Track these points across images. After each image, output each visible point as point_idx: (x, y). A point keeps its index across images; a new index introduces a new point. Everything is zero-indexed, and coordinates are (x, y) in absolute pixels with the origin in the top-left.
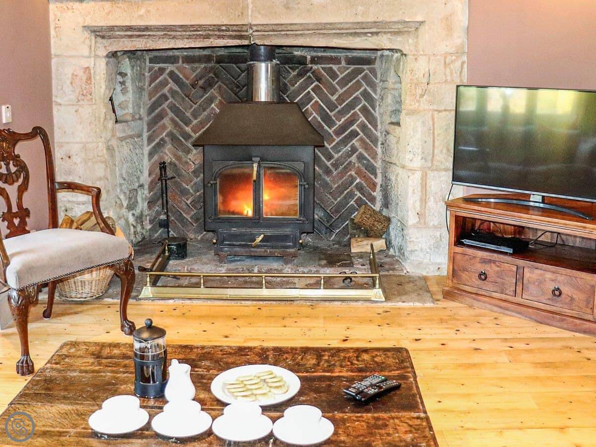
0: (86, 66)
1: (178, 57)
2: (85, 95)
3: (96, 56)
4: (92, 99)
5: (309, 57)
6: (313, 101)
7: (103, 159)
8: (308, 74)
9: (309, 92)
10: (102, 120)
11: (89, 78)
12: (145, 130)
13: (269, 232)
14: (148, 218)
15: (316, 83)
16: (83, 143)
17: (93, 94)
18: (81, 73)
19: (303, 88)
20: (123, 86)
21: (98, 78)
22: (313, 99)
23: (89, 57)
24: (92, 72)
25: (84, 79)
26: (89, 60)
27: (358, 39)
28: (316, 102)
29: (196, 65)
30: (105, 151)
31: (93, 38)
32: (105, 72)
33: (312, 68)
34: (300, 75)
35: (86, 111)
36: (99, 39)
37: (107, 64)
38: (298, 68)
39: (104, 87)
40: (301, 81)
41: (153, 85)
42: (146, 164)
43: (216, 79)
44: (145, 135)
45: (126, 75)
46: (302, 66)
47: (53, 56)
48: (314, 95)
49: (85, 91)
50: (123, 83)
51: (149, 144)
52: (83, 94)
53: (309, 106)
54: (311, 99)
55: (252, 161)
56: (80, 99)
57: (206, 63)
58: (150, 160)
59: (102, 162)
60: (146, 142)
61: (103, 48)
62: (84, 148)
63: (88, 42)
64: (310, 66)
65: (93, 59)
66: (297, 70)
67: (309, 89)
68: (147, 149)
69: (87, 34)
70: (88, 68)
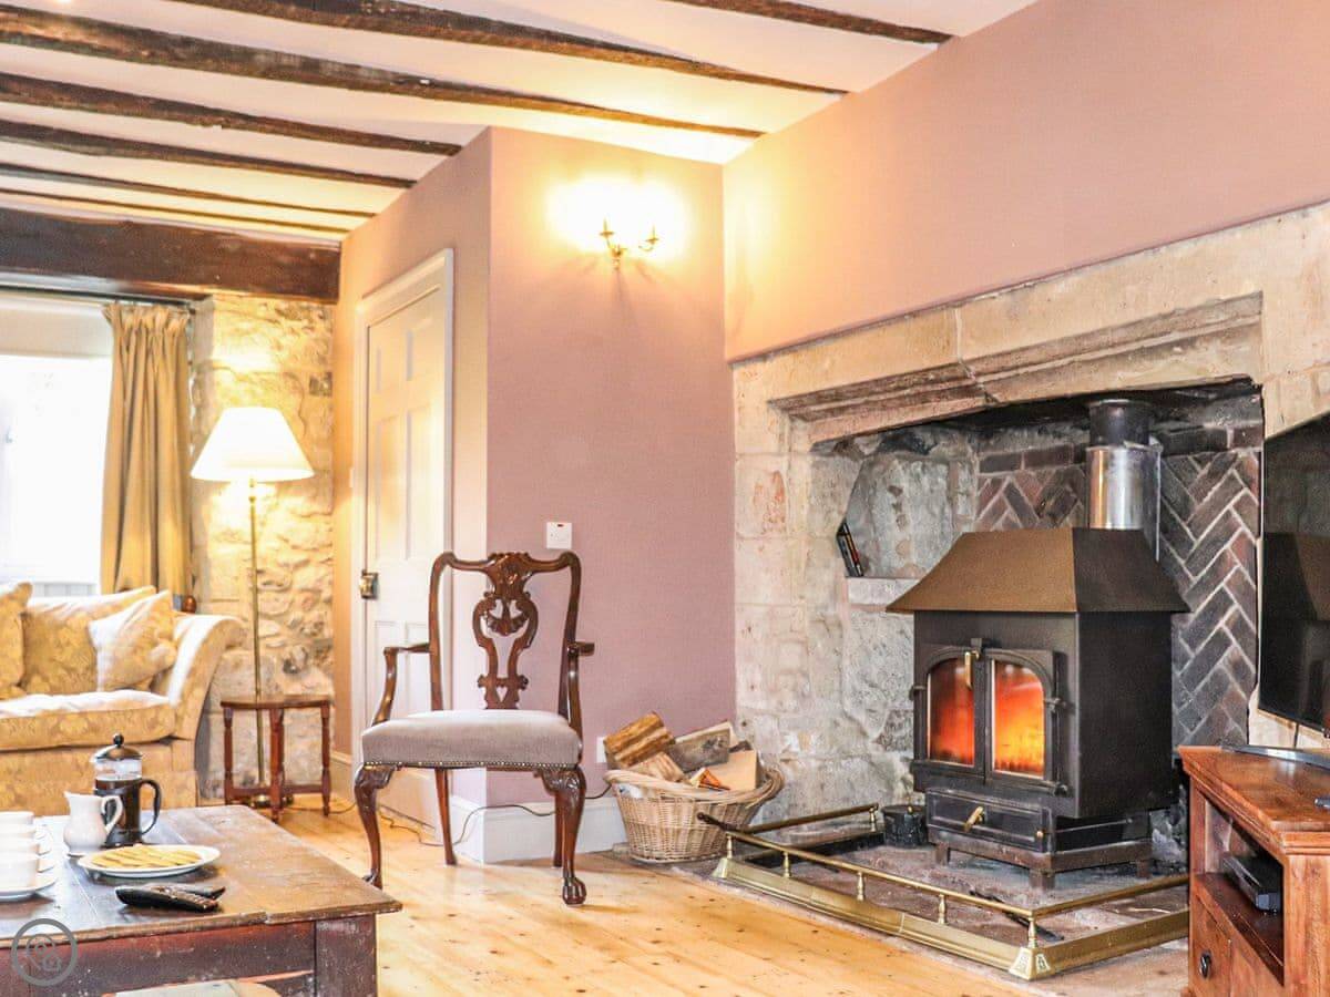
0: (773, 471)
1: (1019, 456)
2: (777, 520)
3: (792, 452)
4: (785, 529)
5: (1230, 433)
6: (1236, 535)
7: (801, 638)
8: (1229, 472)
9: (1228, 514)
10: (803, 566)
11: (781, 492)
13: (995, 803)
15: (1245, 491)
16: (766, 605)
17: (786, 519)
18: (767, 482)
19: (1218, 504)
20: (899, 513)
21: (795, 491)
22: (1235, 530)
23: (779, 454)
24: (785, 480)
25: (773, 492)
26: (779, 459)
27: (1160, 364)
28: (1243, 535)
29: (1046, 469)
30: (807, 623)
31: (787, 420)
32: (810, 480)
33: (1236, 455)
34: (1214, 475)
35: (776, 549)
36: (800, 424)
37: (817, 466)
38: (1210, 459)
39: (807, 506)
40: (1215, 488)
43: (1074, 496)
46: (1219, 454)
47: (737, 457)
48: (1240, 520)
49: (773, 515)
52: (770, 520)
53: (1227, 546)
54: (1230, 531)
55: (970, 646)
56: (766, 527)
57: (1058, 464)
59: (799, 642)
61: (804, 438)
62: (772, 615)
63: (777, 427)
64: (1233, 451)
65: (786, 458)
66: (1209, 464)
67: (1229, 506)
69: (775, 415)
70: (777, 474)
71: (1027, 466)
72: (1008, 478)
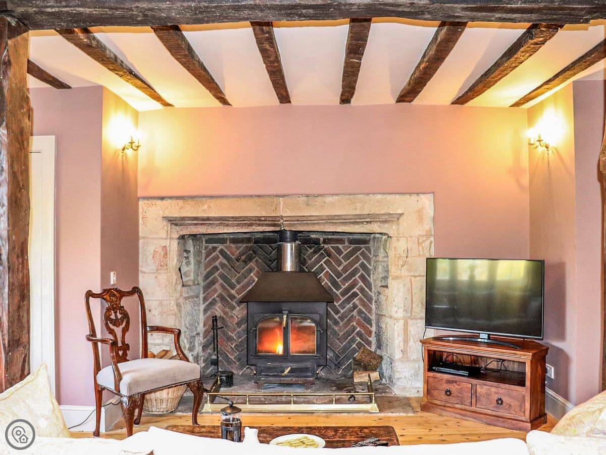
0: (163, 245)
1: (227, 239)
2: (163, 266)
3: (171, 238)
4: (167, 269)
5: (322, 239)
6: (325, 271)
7: (173, 312)
8: (321, 251)
9: (322, 264)
10: (174, 284)
11: (166, 254)
12: (202, 292)
13: (295, 365)
14: (202, 358)
15: (327, 258)
16: (159, 300)
17: (168, 266)
18: (160, 250)
19: (317, 261)
20: (187, 260)
21: (172, 253)
22: (325, 270)
23: (166, 239)
24: (168, 249)
25: (162, 254)
26: (166, 241)
27: (357, 226)
28: (327, 272)
29: (239, 245)
30: (175, 307)
31: (169, 225)
32: (177, 249)
33: (324, 247)
34: (315, 252)
35: (163, 277)
36: (174, 226)
37: (179, 243)
38: (314, 247)
39: (176, 260)
40: (316, 256)
41: (207, 259)
42: (202, 318)
43: (254, 255)
44: (202, 296)
45: (190, 251)
46: (316, 246)
48: (326, 267)
49: (162, 263)
50: (187, 258)
51: (204, 303)
52: (161, 265)
53: (322, 275)
54: (323, 269)
55: (282, 313)
56: (158, 268)
57: (246, 243)
58: (204, 314)
59: (173, 314)
60: (201, 301)
61: (176, 232)
62: (161, 304)
63: (166, 228)
64: (322, 245)
65: (168, 240)
66: (313, 249)
67: (322, 262)
68: (202, 307)
69: (165, 223)
70: (165, 247)
71: (230, 243)
72: (220, 247)
